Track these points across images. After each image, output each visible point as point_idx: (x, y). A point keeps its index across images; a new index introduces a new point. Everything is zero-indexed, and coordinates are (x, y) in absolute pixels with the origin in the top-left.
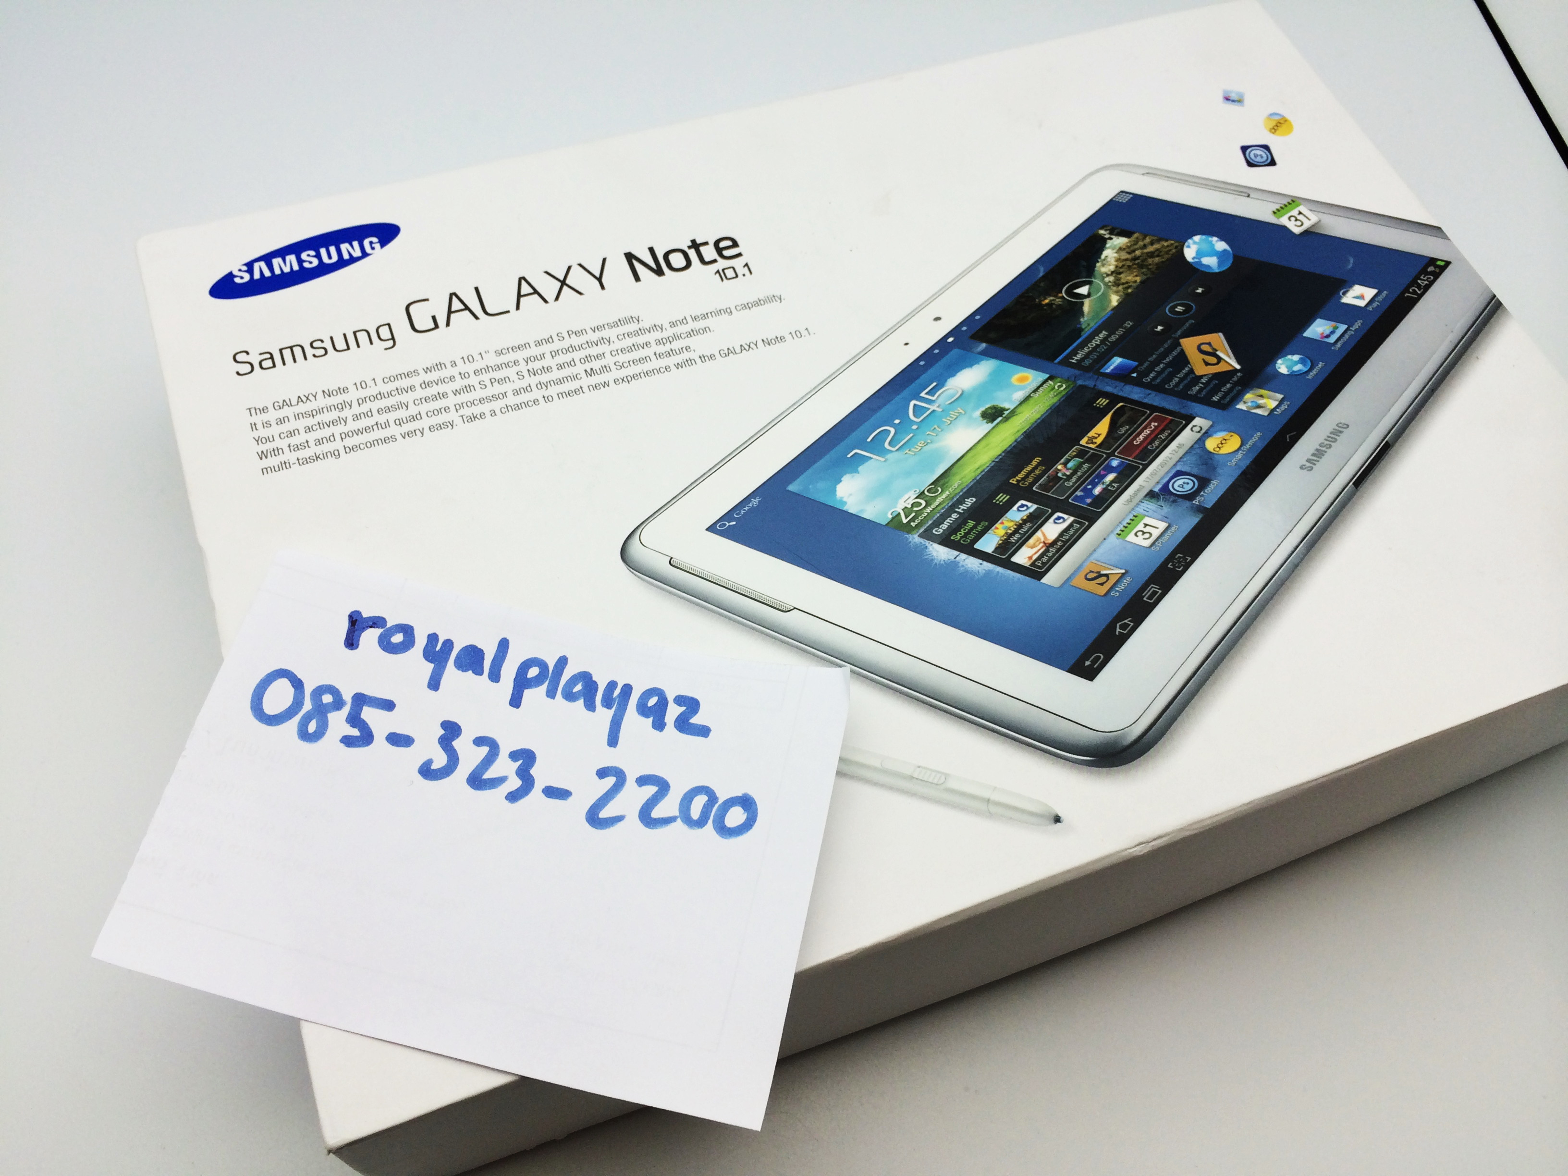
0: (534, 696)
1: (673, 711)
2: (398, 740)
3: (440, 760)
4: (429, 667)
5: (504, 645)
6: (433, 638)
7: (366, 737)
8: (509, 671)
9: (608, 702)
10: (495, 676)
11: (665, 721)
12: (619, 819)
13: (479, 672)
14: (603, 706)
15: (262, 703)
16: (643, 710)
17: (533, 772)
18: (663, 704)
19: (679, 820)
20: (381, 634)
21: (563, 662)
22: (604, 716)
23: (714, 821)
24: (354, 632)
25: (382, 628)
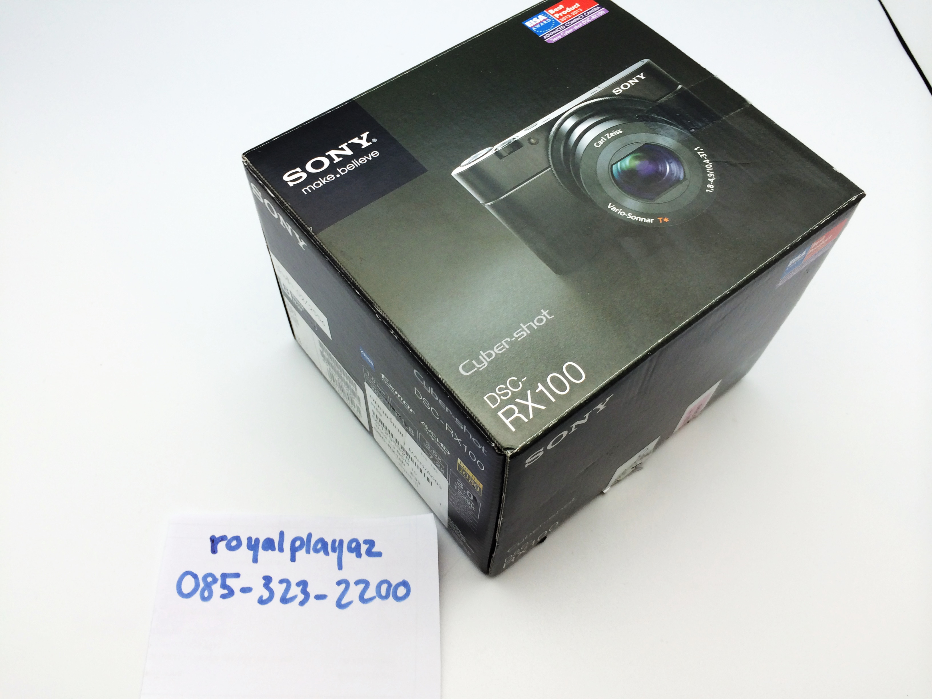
0: (301, 554)
1: (364, 548)
2: (245, 590)
3: (266, 595)
4: (251, 553)
5: (282, 534)
6: (250, 539)
7: (231, 593)
8: (287, 546)
9: (334, 550)
10: (281, 550)
11: (361, 553)
12: (350, 603)
13: (273, 549)
14: (332, 552)
15: (181, 589)
16: (350, 550)
17: (308, 590)
18: (358, 545)
19: (377, 598)
20: (226, 543)
21: (310, 536)
22: (334, 556)
23: (392, 595)
24: (214, 545)
25: (226, 540)
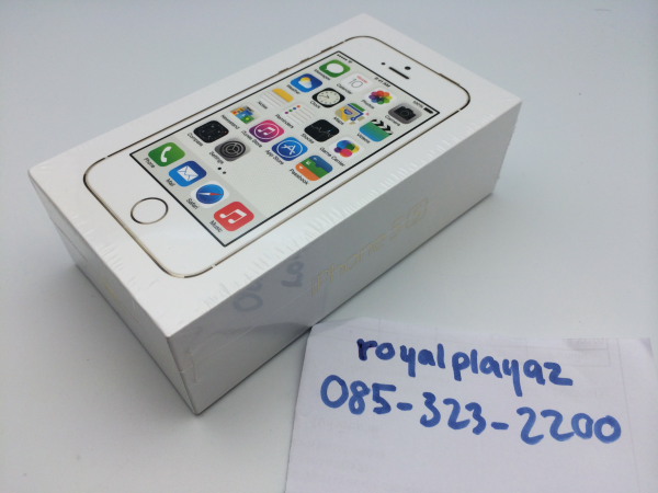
0: (466, 373)
1: (546, 372)
2: (404, 407)
3: (430, 416)
4: (406, 365)
5: (440, 348)
6: (403, 348)
8: (448, 361)
9: (507, 372)
10: (442, 365)
11: (544, 378)
12: (540, 438)
13: (433, 364)
14: (506, 374)
15: (327, 395)
16: (529, 374)
17: (482, 415)
18: (538, 369)
19: (575, 434)
20: (376, 350)
21: (474, 353)
22: (508, 380)
24: (362, 351)
25: (376, 346)
